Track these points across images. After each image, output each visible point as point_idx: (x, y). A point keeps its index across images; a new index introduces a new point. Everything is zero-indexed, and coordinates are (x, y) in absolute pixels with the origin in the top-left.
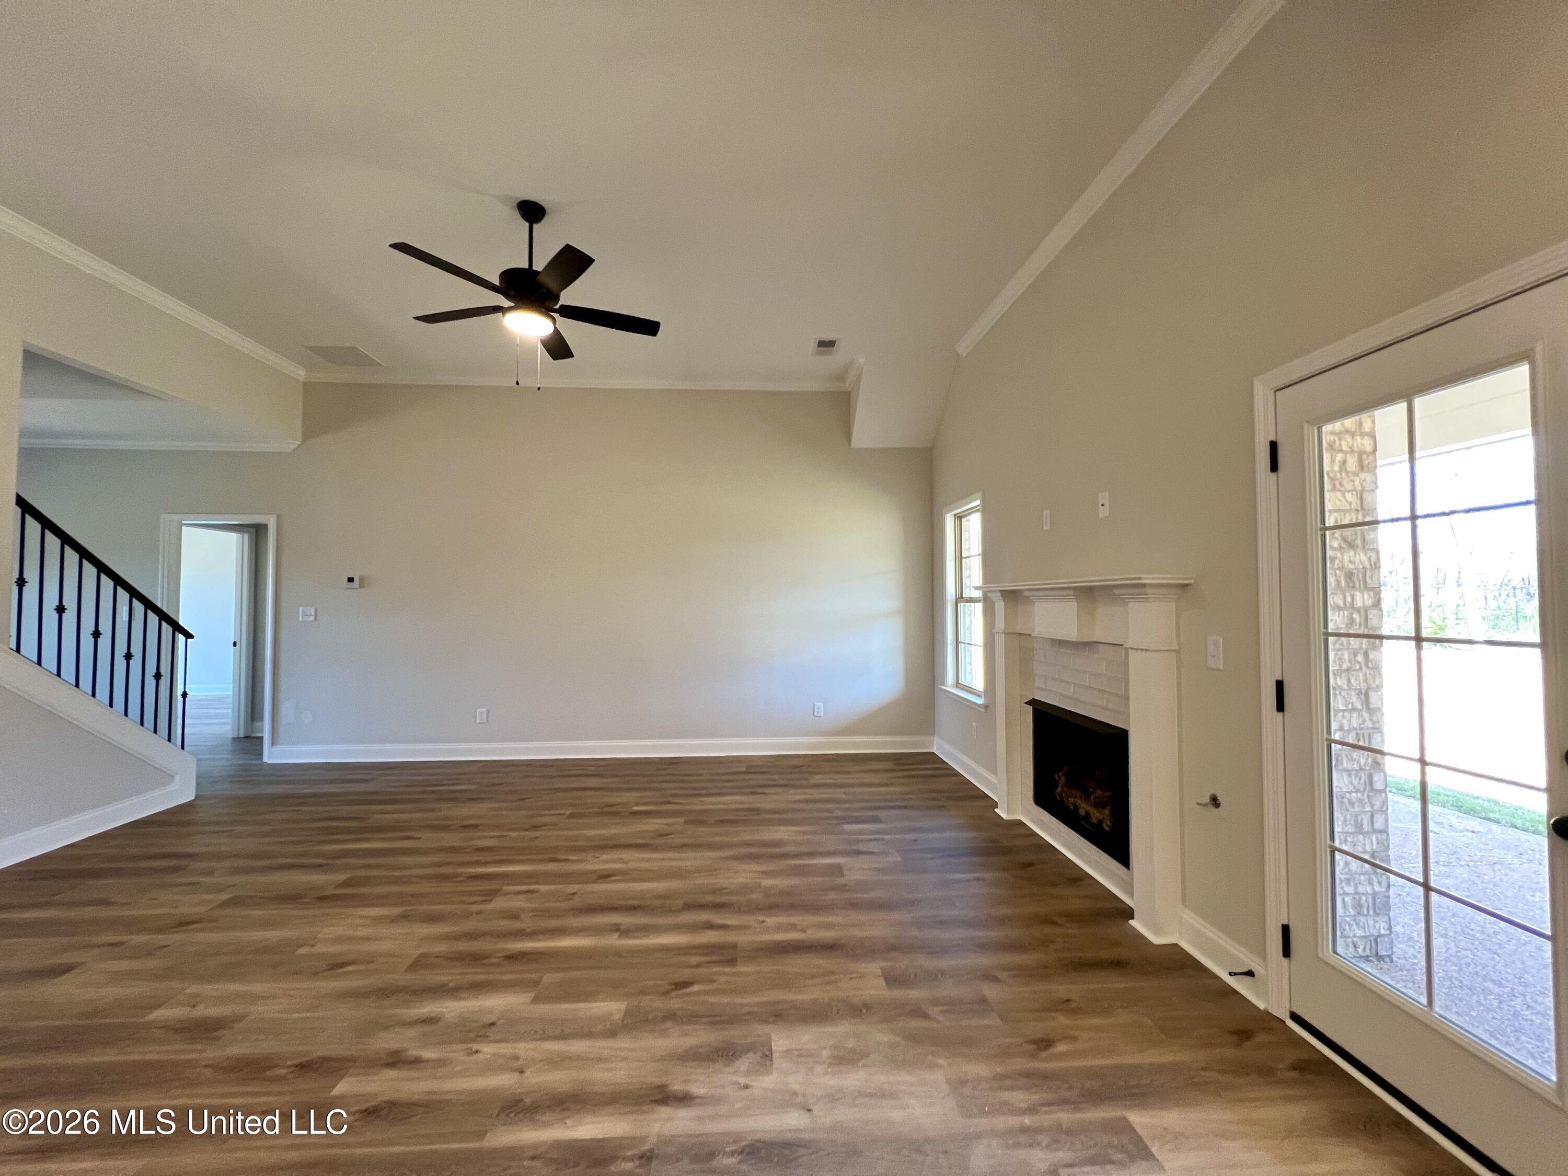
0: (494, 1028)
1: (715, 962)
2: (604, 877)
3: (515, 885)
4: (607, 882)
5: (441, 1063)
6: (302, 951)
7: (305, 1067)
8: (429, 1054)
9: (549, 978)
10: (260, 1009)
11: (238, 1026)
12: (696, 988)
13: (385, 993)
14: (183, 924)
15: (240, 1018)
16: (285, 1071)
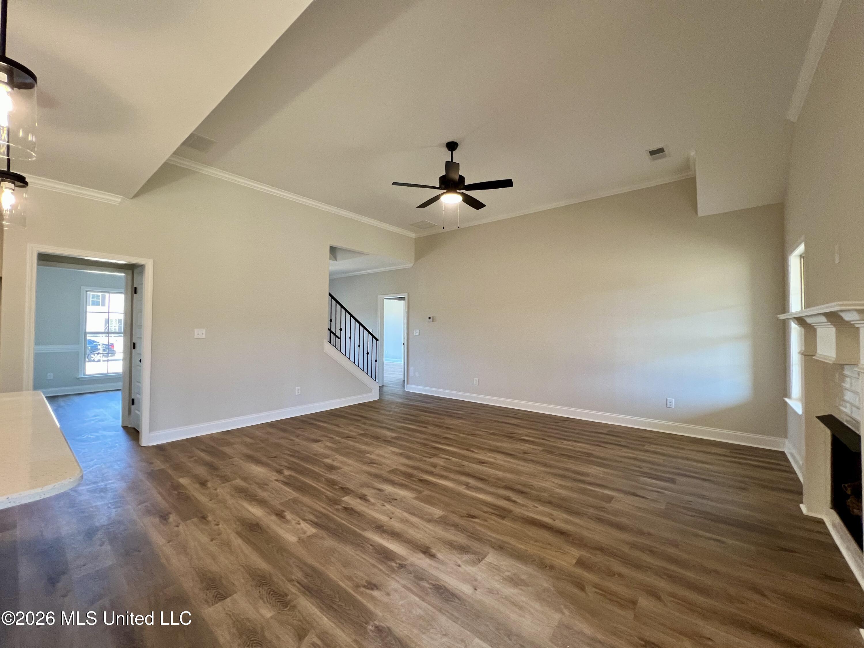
0: (396, 501)
1: (496, 515)
2: (481, 462)
3: (445, 455)
4: (481, 465)
5: (373, 504)
6: (368, 455)
7: (342, 489)
8: (372, 500)
9: (426, 493)
10: (346, 469)
11: (339, 471)
12: (476, 520)
13: (377, 476)
14: (348, 437)
15: (339, 468)
16: (338, 487)
